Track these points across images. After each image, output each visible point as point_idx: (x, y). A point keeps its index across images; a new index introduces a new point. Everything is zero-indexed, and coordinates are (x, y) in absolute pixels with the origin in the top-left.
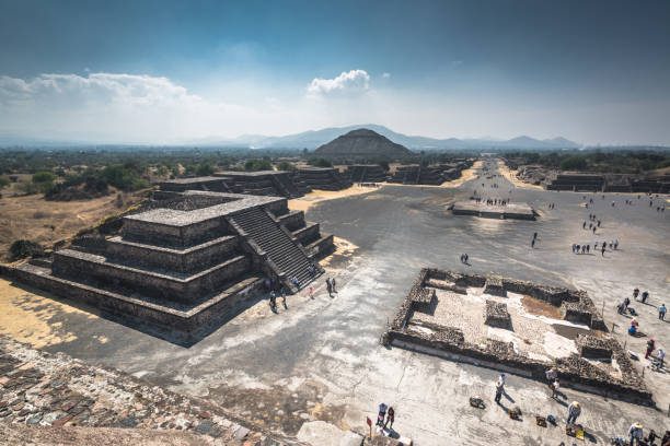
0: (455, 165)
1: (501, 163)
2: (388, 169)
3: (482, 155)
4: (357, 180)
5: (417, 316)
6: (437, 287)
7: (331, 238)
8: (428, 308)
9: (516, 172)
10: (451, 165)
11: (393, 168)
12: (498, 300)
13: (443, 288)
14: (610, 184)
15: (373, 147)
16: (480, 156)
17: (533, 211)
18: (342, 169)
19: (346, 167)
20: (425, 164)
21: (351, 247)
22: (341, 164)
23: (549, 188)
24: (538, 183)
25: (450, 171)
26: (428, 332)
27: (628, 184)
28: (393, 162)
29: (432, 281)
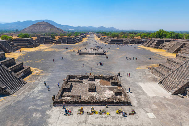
0: (80, 36)
1: (95, 35)
2: (55, 38)
3: (90, 32)
4: (42, 43)
5: (65, 93)
6: (73, 82)
7: (29, 68)
8: (69, 90)
9: (100, 39)
10: (79, 36)
11: (57, 38)
12: (92, 82)
13: (75, 82)
14: (125, 42)
15: (48, 29)
16: (89, 33)
17: (104, 52)
18: (34, 38)
19: (36, 38)
20: (69, 36)
21: (39, 71)
22: (34, 36)
23: (109, 44)
24: (106, 42)
25: (78, 38)
26: (69, 98)
27: (129, 42)
28: (57, 35)
29: (71, 80)
